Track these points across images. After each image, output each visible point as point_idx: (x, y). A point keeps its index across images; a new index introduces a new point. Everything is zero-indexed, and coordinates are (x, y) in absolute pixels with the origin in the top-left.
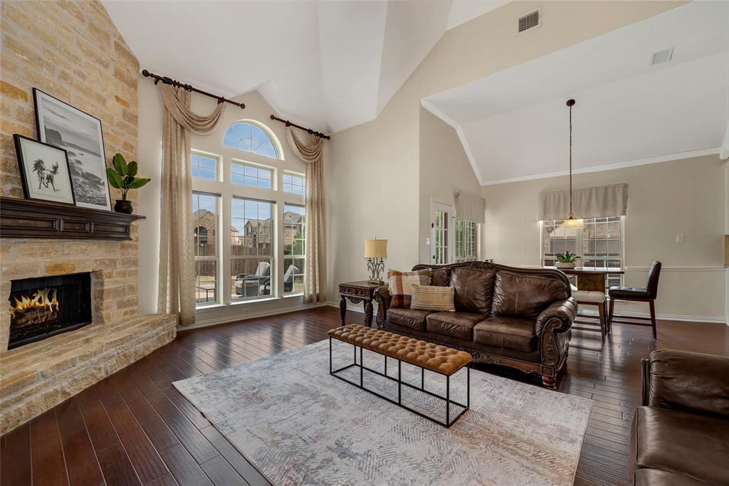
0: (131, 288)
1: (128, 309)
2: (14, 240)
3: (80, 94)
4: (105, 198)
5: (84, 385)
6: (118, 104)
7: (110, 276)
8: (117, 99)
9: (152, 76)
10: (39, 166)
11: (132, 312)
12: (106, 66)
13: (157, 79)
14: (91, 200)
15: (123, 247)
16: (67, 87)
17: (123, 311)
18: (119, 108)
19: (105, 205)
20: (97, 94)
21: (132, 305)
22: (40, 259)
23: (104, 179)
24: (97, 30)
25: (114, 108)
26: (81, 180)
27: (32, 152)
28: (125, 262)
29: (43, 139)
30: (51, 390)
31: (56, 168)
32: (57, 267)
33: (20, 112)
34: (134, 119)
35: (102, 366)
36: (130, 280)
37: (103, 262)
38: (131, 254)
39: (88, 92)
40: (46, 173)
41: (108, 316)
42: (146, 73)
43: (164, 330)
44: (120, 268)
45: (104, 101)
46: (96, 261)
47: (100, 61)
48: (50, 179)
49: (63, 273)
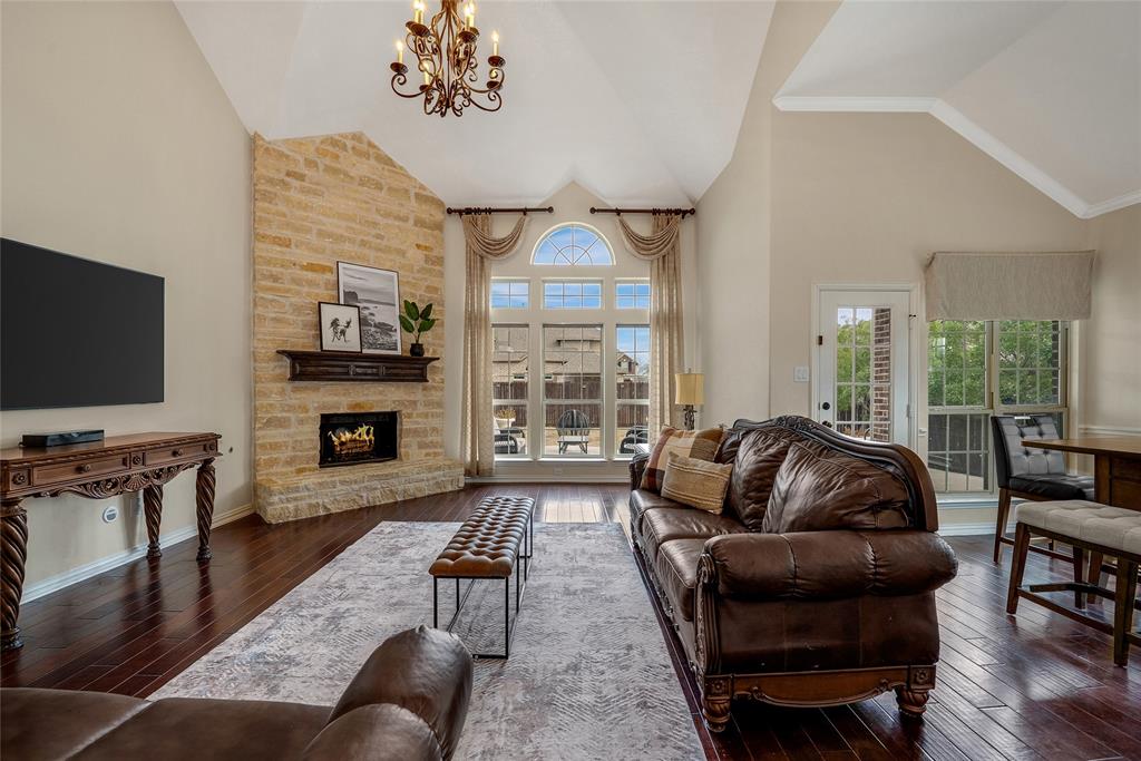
0: (434, 430)
1: (431, 451)
2: (322, 383)
3: (379, 254)
4: (396, 344)
5: (345, 507)
6: (420, 251)
7: (410, 416)
8: (418, 246)
9: (455, 211)
10: (335, 323)
11: (436, 454)
12: (405, 219)
13: (460, 212)
14: (382, 346)
15: (425, 389)
16: (366, 251)
17: (424, 451)
18: (420, 254)
19: (396, 349)
20: (396, 249)
21: (436, 447)
22: (343, 398)
23: (397, 325)
24: (397, 190)
25: (415, 257)
26: (373, 329)
27: (329, 313)
28: (428, 404)
29: (342, 302)
30: (314, 501)
31: (348, 323)
32: (357, 405)
33: (327, 283)
34: (440, 261)
35: (364, 495)
36: (435, 422)
37: (401, 403)
38: (435, 396)
39: (387, 250)
40: (340, 328)
41: (407, 454)
42: (450, 211)
43: (444, 476)
44: (421, 409)
45: (403, 253)
46: (394, 402)
47: (398, 218)
48: (343, 332)
49: (363, 411)
